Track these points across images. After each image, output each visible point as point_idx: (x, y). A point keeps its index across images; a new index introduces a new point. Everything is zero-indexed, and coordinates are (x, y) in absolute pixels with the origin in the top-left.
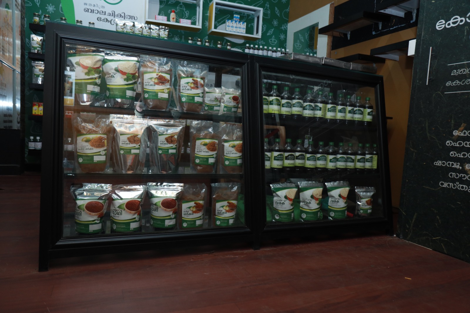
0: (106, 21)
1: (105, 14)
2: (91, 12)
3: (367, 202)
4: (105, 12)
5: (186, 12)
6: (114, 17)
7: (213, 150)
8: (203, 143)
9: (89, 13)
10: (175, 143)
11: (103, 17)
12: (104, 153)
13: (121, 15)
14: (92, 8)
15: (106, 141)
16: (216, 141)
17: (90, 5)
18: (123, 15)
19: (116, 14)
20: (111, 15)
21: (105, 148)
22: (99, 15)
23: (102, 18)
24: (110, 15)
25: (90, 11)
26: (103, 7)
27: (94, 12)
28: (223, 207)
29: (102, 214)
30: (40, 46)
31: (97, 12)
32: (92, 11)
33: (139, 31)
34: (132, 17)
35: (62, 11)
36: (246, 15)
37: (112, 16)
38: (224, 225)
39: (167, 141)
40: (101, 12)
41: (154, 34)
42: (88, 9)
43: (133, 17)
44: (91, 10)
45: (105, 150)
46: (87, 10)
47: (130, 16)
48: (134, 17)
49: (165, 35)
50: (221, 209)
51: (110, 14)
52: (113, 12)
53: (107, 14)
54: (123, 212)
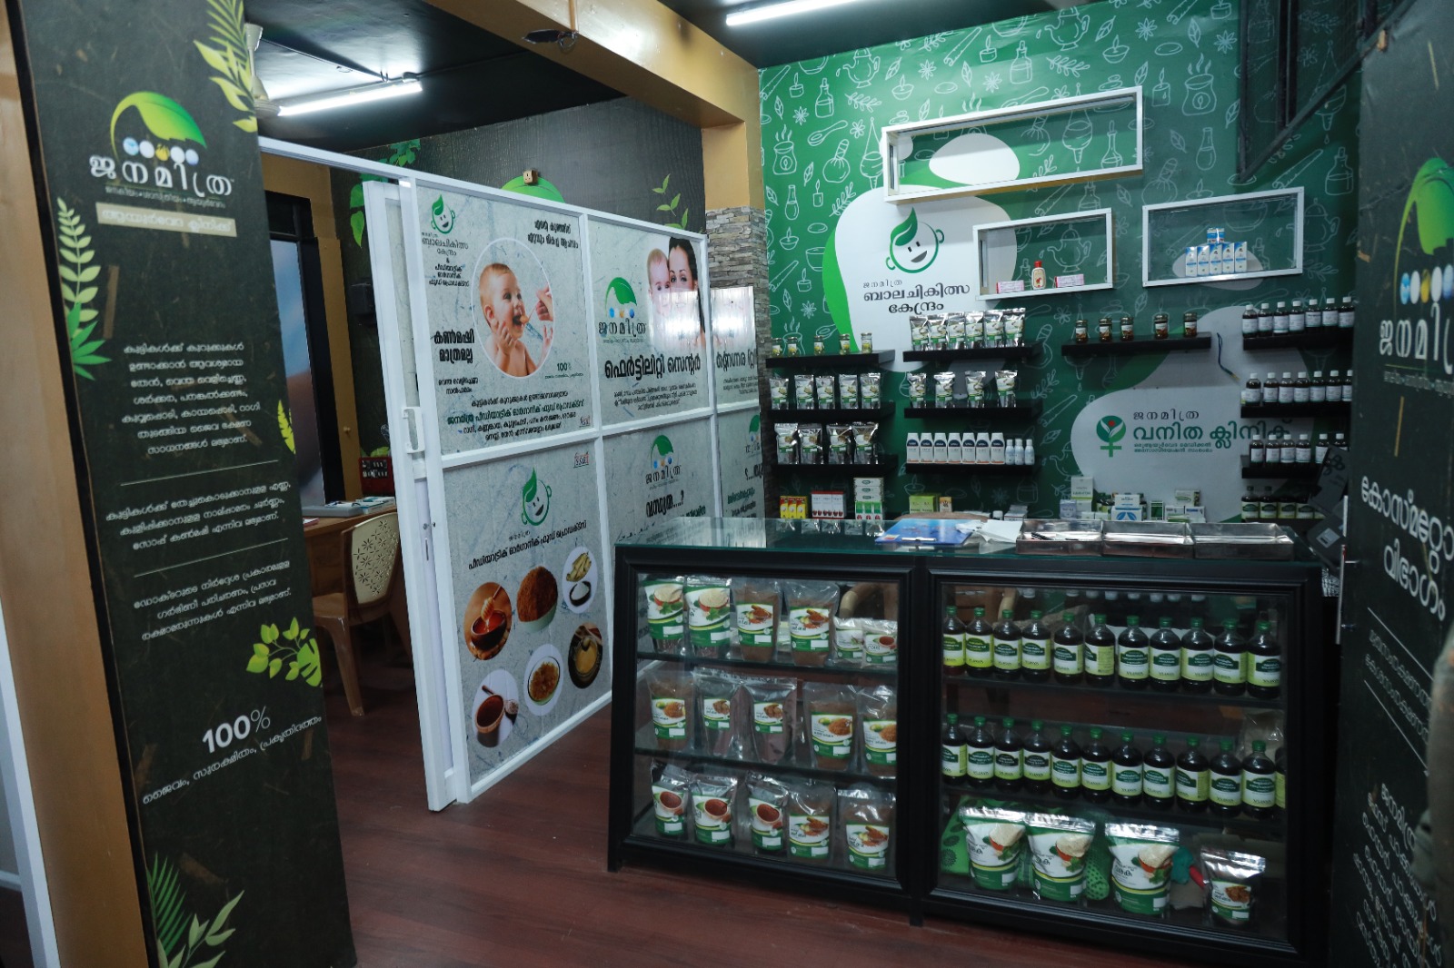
0: (905, 310)
1: (903, 296)
2: (877, 299)
3: (1227, 890)
4: (903, 292)
5: (1083, 246)
6: (922, 298)
7: (840, 733)
8: (822, 721)
9: (874, 302)
10: (779, 717)
11: (899, 302)
12: (682, 724)
13: (934, 291)
14: (879, 289)
15: (683, 709)
16: (849, 718)
17: (875, 284)
18: (938, 289)
19: (924, 290)
20: (915, 294)
21: (683, 718)
22: (892, 302)
23: (899, 306)
24: (913, 296)
25: (875, 296)
26: (899, 282)
27: (883, 296)
28: (858, 833)
29: (680, 810)
30: (784, 396)
31: (887, 295)
32: (880, 297)
33: (958, 332)
34: (958, 288)
35: (827, 310)
36: (1266, 206)
37: (918, 295)
38: (860, 865)
39: (768, 714)
40: (896, 293)
41: (990, 330)
42: (872, 295)
43: (960, 288)
44: (877, 294)
45: (683, 721)
46: (869, 297)
47: (953, 287)
48: (962, 287)
49: (1016, 327)
50: (855, 837)
51: (913, 293)
52: (919, 287)
53: (906, 294)
54: (703, 815)
